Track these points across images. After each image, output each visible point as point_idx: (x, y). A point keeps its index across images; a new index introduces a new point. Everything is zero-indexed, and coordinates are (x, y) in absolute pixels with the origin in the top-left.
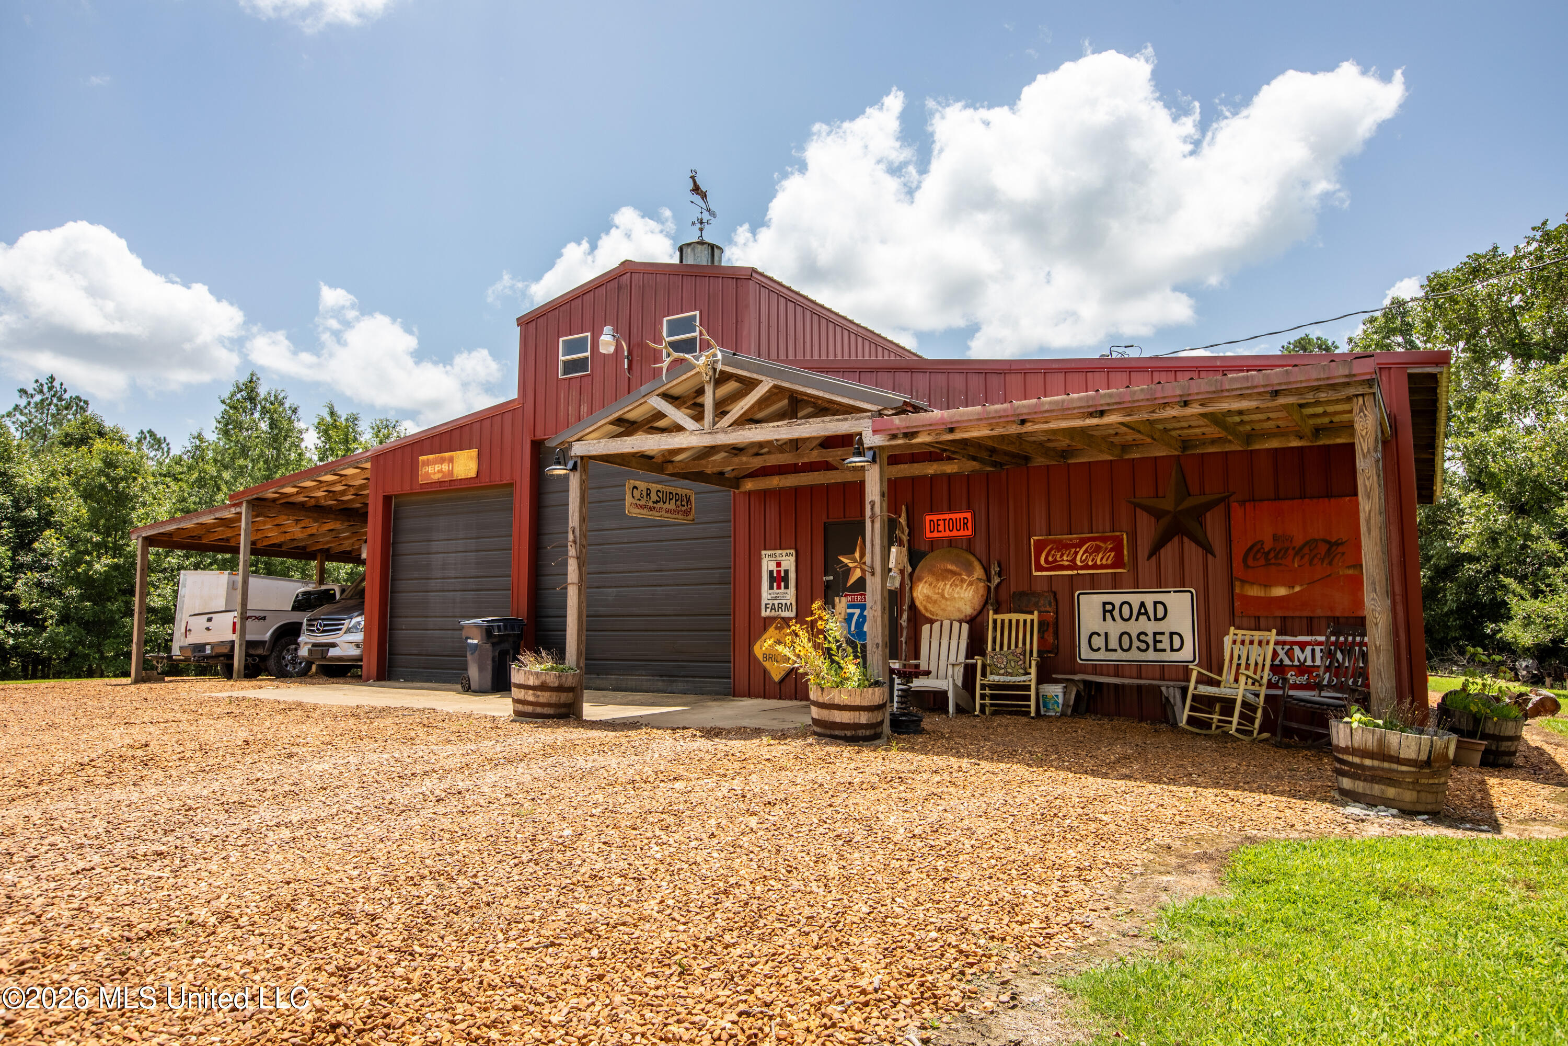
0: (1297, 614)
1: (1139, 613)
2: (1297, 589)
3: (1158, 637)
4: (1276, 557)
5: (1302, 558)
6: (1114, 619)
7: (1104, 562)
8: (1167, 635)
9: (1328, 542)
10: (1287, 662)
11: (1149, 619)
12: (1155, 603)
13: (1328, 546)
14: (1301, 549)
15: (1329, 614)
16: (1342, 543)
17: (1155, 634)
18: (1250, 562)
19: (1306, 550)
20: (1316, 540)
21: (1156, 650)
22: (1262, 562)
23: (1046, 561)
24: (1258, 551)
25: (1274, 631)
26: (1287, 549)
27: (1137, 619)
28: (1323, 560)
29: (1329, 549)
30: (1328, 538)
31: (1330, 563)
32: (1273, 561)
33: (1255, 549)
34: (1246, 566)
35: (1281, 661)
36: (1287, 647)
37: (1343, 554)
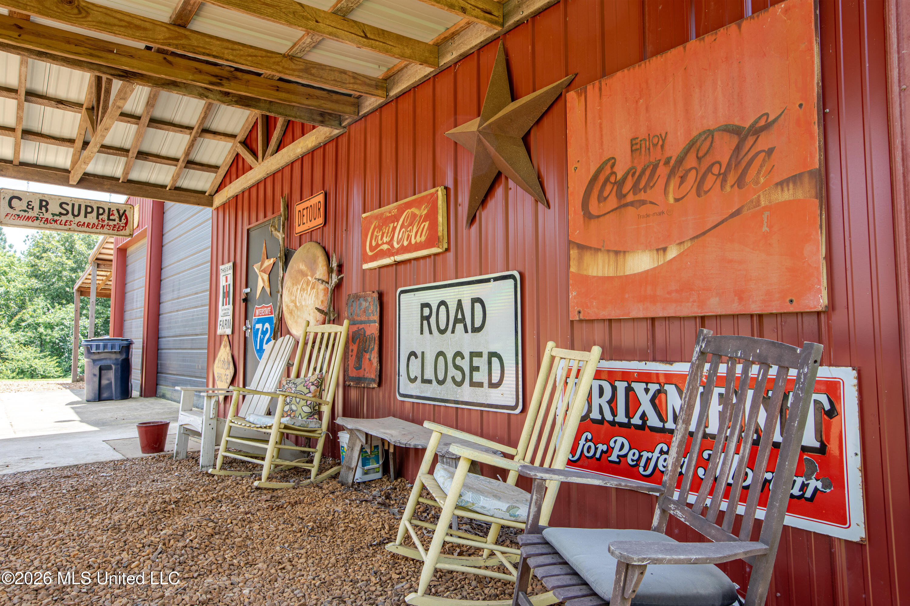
0: (671, 311)
1: (456, 321)
2: (673, 253)
3: (476, 362)
4: (635, 188)
5: (683, 179)
6: (431, 333)
7: (418, 239)
8: (485, 356)
9: (735, 131)
10: (653, 421)
11: (466, 331)
12: (475, 300)
13: (735, 140)
14: (681, 161)
15: (735, 308)
16: (767, 126)
17: (473, 355)
18: (594, 208)
19: (691, 161)
20: (710, 133)
21: (473, 384)
22: (612, 202)
23: (372, 249)
24: (607, 180)
25: (596, 351)
26: (655, 167)
27: (453, 332)
28: (723, 177)
29: (738, 148)
30: (737, 121)
31: (740, 182)
32: (630, 198)
33: (602, 178)
34: (588, 216)
35: (644, 417)
36: (653, 387)
37: (770, 152)
